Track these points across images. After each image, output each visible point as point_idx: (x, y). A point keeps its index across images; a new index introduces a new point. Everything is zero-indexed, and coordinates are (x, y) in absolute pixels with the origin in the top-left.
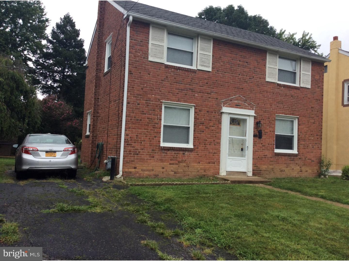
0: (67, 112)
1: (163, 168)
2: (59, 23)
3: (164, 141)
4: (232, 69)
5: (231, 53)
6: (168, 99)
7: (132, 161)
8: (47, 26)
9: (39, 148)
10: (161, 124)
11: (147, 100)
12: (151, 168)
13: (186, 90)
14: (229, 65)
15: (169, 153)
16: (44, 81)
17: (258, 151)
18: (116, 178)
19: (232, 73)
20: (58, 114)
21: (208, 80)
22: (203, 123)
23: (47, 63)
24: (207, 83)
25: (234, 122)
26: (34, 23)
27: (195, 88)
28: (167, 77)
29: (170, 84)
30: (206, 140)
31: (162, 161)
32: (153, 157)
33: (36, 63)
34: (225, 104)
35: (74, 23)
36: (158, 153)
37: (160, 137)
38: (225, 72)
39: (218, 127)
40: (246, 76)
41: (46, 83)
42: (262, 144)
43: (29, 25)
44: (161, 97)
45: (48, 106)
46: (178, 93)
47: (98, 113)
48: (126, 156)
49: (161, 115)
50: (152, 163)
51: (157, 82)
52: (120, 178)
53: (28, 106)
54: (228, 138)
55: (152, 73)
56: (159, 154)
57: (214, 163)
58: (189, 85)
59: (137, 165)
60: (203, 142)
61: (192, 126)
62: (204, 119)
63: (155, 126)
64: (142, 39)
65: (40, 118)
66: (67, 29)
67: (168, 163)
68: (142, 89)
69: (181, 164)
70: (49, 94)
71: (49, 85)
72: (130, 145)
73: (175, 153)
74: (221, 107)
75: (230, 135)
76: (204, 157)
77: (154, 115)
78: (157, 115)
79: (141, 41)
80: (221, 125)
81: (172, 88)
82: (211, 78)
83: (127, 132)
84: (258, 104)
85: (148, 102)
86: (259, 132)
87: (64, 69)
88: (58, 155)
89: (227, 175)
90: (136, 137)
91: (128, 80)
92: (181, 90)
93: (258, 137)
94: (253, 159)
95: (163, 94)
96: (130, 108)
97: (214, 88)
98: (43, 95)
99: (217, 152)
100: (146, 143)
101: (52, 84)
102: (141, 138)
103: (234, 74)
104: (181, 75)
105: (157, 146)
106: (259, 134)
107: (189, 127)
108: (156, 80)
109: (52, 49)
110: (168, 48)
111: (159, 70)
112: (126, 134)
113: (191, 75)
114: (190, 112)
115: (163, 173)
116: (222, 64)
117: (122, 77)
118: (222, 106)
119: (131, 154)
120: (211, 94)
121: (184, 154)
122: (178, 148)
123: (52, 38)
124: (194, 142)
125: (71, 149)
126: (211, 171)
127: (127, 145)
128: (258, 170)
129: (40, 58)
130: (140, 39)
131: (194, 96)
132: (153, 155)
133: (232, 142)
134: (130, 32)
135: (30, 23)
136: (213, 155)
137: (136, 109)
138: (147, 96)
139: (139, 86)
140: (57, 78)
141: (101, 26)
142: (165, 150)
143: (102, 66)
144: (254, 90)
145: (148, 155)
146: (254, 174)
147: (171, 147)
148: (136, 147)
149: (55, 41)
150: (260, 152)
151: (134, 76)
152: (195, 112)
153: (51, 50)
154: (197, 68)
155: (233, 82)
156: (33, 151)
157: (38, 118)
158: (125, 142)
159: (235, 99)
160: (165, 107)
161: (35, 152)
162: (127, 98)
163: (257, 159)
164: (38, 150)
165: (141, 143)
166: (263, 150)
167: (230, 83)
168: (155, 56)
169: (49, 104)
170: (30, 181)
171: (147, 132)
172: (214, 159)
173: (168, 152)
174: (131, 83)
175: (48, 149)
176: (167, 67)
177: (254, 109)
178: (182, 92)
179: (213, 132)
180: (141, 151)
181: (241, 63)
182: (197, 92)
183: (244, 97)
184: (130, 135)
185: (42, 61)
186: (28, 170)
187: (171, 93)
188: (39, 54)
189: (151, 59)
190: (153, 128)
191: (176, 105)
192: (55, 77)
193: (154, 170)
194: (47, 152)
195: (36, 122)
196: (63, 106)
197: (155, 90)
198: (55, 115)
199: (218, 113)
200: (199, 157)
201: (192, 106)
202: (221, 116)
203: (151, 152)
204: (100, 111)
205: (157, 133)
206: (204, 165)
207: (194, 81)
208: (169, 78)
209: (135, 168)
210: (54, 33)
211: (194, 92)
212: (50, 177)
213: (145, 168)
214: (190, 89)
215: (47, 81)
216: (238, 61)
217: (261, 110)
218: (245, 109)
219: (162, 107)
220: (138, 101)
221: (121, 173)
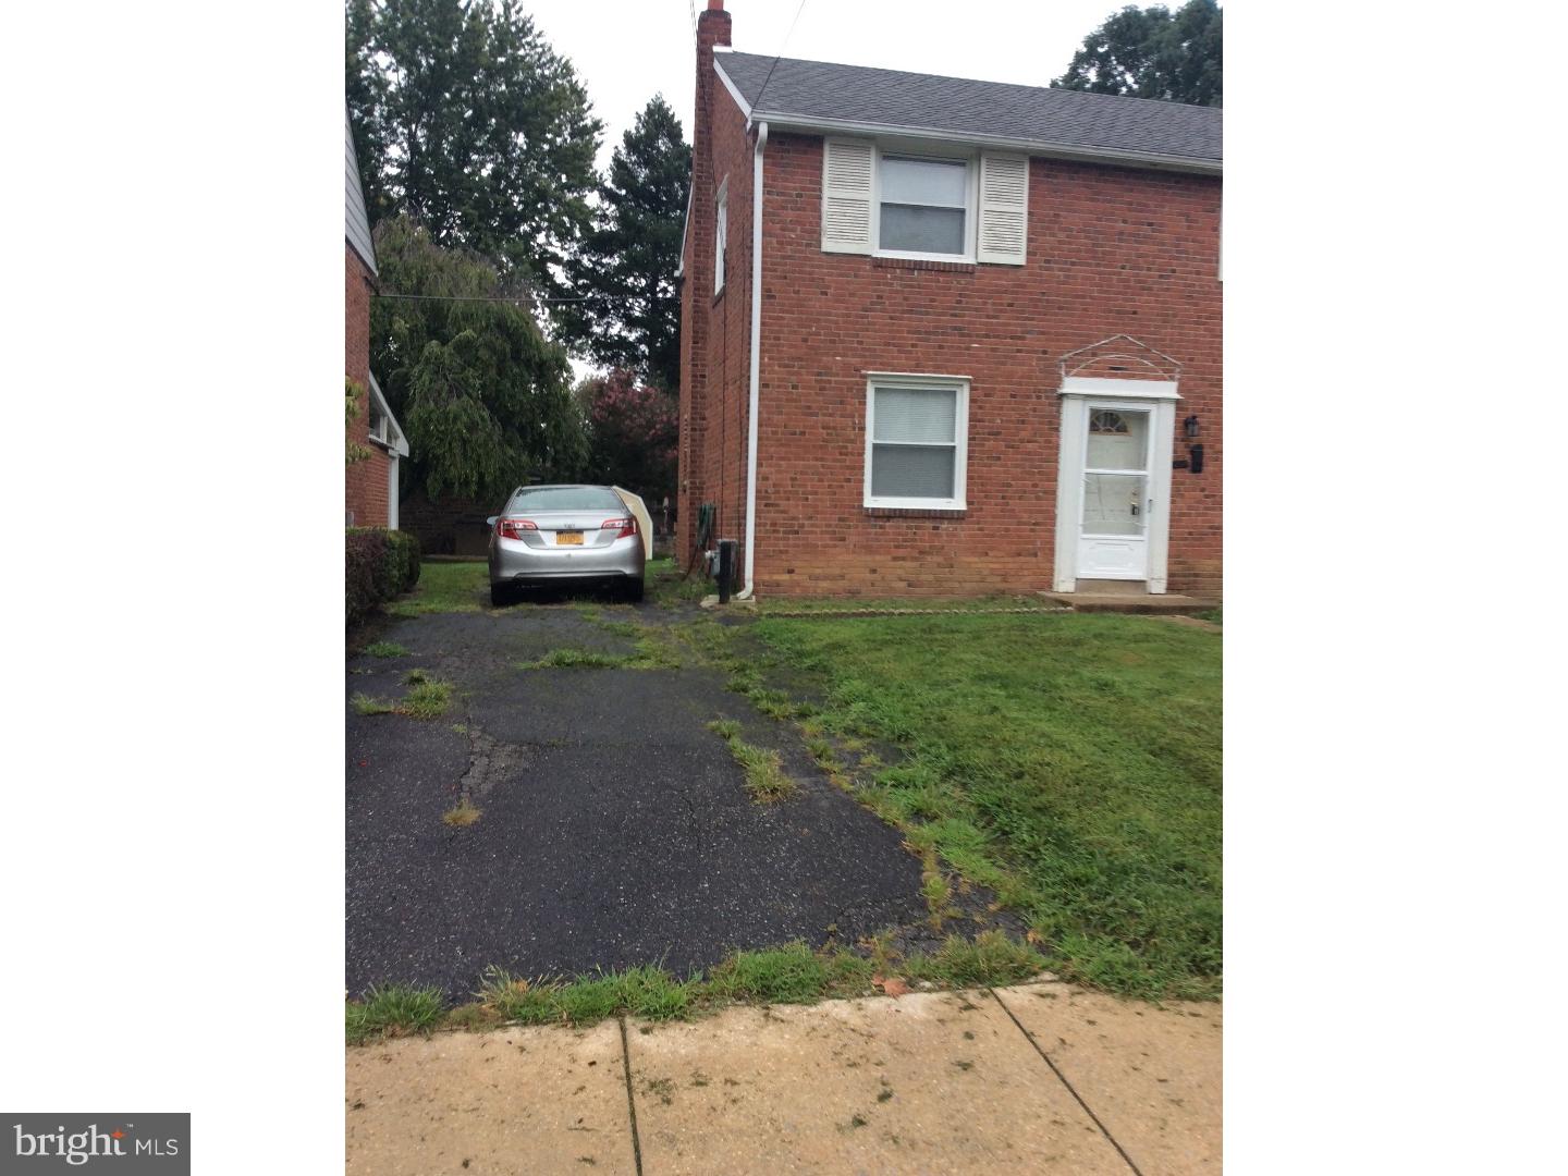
0: (665, 418)
1: (874, 571)
2: (634, 131)
3: (875, 492)
4: (1096, 252)
5: (1092, 200)
6: (884, 366)
7: (781, 552)
8: (598, 145)
9: (540, 523)
10: (863, 442)
11: (819, 374)
12: (837, 571)
13: (943, 334)
14: (1086, 237)
15: (891, 527)
16: (599, 325)
17: (1189, 515)
18: (737, 599)
19: (1098, 265)
20: (640, 426)
21: (1017, 293)
22: (998, 433)
23: (603, 265)
24: (1011, 305)
25: (1107, 422)
26: (559, 140)
27: (970, 323)
28: (880, 297)
29: (891, 318)
30: (1010, 485)
31: (869, 550)
32: (844, 539)
33: (573, 266)
34: (1073, 367)
35: (679, 123)
36: (857, 527)
37: (862, 481)
38: (1073, 264)
39: (1046, 441)
40: (1149, 269)
41: (606, 330)
42: (1203, 490)
43: (546, 147)
44: (864, 360)
45: (609, 405)
46: (913, 346)
47: (704, 419)
48: (763, 539)
49: (863, 416)
50: (840, 558)
51: (848, 316)
52: (748, 598)
53: (549, 407)
54: (1083, 477)
55: (832, 291)
56: (860, 529)
57: (1036, 555)
58: (952, 315)
59: (796, 564)
60: (998, 491)
61: (961, 442)
62: (1002, 421)
63: (846, 447)
64: (803, 189)
65: (587, 443)
66: (658, 148)
67: (889, 557)
68: (805, 340)
69: (929, 558)
70: (617, 365)
71: (616, 338)
72: (772, 505)
73: (908, 527)
74: (1060, 379)
75: (1089, 465)
76: (1002, 536)
77: (842, 416)
78: (853, 417)
79: (797, 196)
80: (1058, 436)
81: (898, 331)
82: (1024, 286)
83: (764, 469)
84: (1191, 360)
85: (824, 378)
86: (1192, 452)
87: (655, 283)
88: (589, 539)
89: (1078, 589)
90: (789, 482)
91: (762, 317)
92: (926, 332)
93: (1189, 468)
94: (1171, 539)
95: (869, 350)
96: (771, 400)
97: (1033, 319)
98: (598, 368)
99: (1046, 520)
100: (821, 500)
101: (624, 334)
102: (805, 486)
103: (1105, 266)
104: (925, 287)
105: (854, 507)
106: (1193, 458)
107: (954, 447)
108: (847, 308)
109: (616, 219)
110: (883, 205)
111: (856, 276)
112: (760, 476)
113: (959, 283)
114: (955, 402)
115: (873, 585)
116: (1062, 236)
117: (747, 308)
118: (1063, 373)
119: (778, 532)
120: (1023, 338)
121: (936, 528)
122: (919, 510)
123: (613, 182)
124: (968, 491)
125: (621, 524)
126: (1024, 580)
127: (766, 505)
128: (1189, 575)
129: (583, 251)
130: (795, 189)
131: (968, 349)
132: (843, 533)
133: (1095, 487)
134: (765, 171)
135: (546, 141)
136: (1032, 530)
137: (787, 400)
138: (820, 361)
139: (795, 332)
140: (637, 314)
141: (702, 154)
142: (877, 517)
143: (710, 277)
144: (1175, 316)
145: (827, 532)
146: (1172, 587)
147: (895, 510)
148: (793, 512)
149: (623, 192)
150: (1199, 515)
151: (779, 304)
152: (972, 401)
153: (611, 224)
154: (976, 258)
155: (1100, 292)
156: (525, 528)
157: (581, 443)
158: (757, 498)
159: (1107, 349)
160: (878, 390)
161: (530, 534)
162: (761, 372)
163: (1186, 539)
164: (537, 529)
165: (807, 499)
166: (1206, 509)
167: (1091, 298)
168: (841, 235)
169: (610, 397)
170: (522, 607)
171: (823, 466)
172: (1033, 543)
173: (887, 524)
174: (771, 324)
175: (561, 523)
176: (881, 267)
177: (1177, 376)
178: (928, 340)
179: (1032, 460)
180: (806, 522)
181: (1129, 228)
182: (977, 336)
183: (1140, 339)
184: (773, 478)
185: (590, 260)
186: (516, 581)
187: (894, 345)
188: (578, 241)
189: (828, 245)
190: (841, 454)
191: (907, 383)
192: (631, 308)
193: (847, 577)
194: (560, 532)
195: (577, 455)
196: (651, 401)
197: (842, 342)
198: (631, 431)
199: (1047, 398)
200: (987, 535)
201: (961, 383)
202: (1059, 406)
203: (836, 526)
204: (707, 414)
205: (853, 468)
206: (1002, 560)
207: (967, 303)
208: (889, 298)
209: (791, 571)
210: (619, 165)
211: (969, 335)
212: (570, 599)
213: (818, 571)
214: (955, 328)
215: (609, 325)
216: (1116, 221)
217: (1203, 379)
218: (1144, 377)
219: (865, 390)
220: (794, 378)
221: (749, 586)
